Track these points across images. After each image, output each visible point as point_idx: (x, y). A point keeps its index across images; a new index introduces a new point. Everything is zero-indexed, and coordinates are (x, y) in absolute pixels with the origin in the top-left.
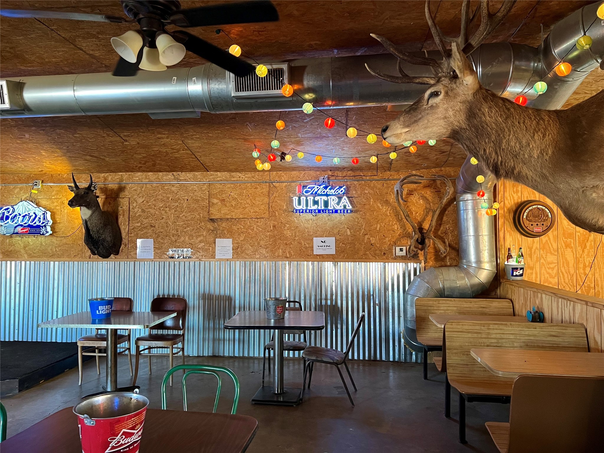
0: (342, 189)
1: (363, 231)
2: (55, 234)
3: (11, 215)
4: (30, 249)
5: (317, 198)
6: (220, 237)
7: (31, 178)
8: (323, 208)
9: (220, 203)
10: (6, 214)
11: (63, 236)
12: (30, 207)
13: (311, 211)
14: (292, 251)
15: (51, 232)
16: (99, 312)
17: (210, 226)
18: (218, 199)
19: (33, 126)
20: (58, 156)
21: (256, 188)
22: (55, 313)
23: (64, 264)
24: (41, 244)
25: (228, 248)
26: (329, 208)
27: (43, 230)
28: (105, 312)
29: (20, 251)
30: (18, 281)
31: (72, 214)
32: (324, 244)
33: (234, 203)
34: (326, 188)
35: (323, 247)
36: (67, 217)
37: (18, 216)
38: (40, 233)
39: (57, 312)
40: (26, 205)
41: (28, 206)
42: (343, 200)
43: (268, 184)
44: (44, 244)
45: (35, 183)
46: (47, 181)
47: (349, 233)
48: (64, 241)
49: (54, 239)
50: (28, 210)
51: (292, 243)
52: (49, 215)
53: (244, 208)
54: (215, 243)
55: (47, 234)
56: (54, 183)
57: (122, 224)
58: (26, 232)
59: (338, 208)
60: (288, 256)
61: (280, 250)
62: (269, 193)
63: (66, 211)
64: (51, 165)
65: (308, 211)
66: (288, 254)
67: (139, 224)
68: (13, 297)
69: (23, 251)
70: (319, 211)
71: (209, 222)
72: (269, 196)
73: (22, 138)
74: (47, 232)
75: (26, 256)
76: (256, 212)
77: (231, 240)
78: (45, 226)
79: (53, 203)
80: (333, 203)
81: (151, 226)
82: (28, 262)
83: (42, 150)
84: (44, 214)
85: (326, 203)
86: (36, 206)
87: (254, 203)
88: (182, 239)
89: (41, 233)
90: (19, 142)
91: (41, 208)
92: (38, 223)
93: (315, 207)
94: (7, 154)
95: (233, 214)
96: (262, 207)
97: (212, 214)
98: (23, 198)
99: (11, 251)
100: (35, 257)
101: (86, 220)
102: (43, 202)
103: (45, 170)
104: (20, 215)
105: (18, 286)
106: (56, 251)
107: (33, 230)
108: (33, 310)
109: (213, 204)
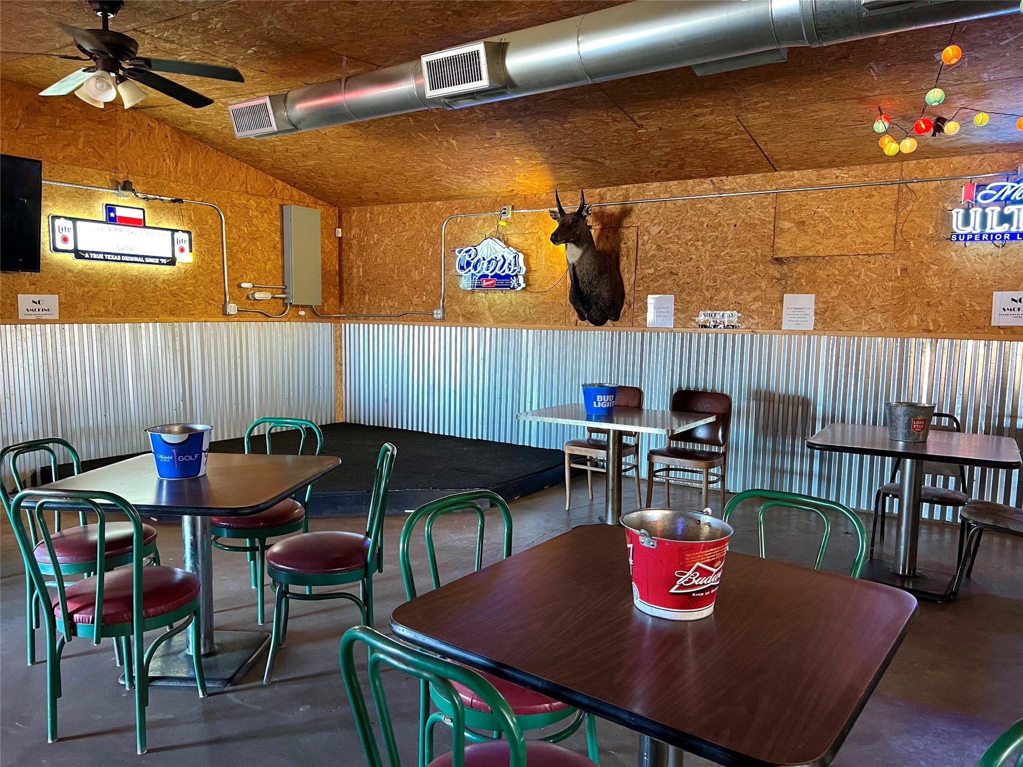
2: (528, 289)
3: (472, 260)
4: (496, 310)
5: (1010, 209)
6: (792, 292)
7: (498, 203)
9: (795, 229)
10: (467, 258)
11: (539, 290)
12: (497, 247)
13: (992, 237)
14: (940, 319)
15: (523, 285)
16: (597, 404)
17: (774, 271)
18: (791, 220)
19: (507, 117)
20: (536, 165)
21: (870, 196)
22: (528, 405)
23: (541, 333)
24: (511, 303)
25: (806, 312)
27: (514, 282)
28: (605, 406)
29: (484, 313)
30: (481, 356)
31: (553, 257)
32: (1017, 305)
33: (822, 228)
35: (1016, 312)
36: (546, 262)
37: (482, 262)
38: (509, 287)
39: (531, 403)
40: (492, 244)
41: (495, 246)
43: (896, 187)
44: (514, 303)
45: (503, 211)
46: (519, 207)
48: (541, 298)
49: (528, 296)
50: (494, 252)
51: (943, 302)
52: (521, 257)
53: (842, 237)
54: (782, 301)
55: (519, 288)
56: (528, 209)
57: (626, 270)
58: (492, 284)
60: (932, 328)
61: (915, 317)
62: (897, 205)
63: (544, 252)
64: (526, 179)
65: (985, 237)
66: (931, 325)
67: (652, 271)
68: (475, 379)
69: (487, 313)
70: (1013, 236)
71: (773, 264)
72: (896, 210)
73: (491, 138)
74: (519, 285)
75: (491, 320)
76: (866, 243)
77: (812, 297)
78: (516, 276)
79: (527, 240)
81: (672, 273)
82: (494, 330)
83: (516, 155)
84: (515, 257)
86: (504, 246)
87: (863, 226)
88: (723, 294)
89: (512, 287)
90: (487, 145)
91: (510, 248)
92: (507, 272)
93: (1004, 228)
94: (470, 166)
95: (821, 247)
96: (880, 233)
97: (779, 249)
98: (488, 235)
99: (473, 313)
100: (502, 322)
101: (573, 264)
102: (514, 240)
103: (518, 189)
104: (484, 259)
105: (481, 362)
106: (530, 313)
107: (501, 282)
108: (500, 399)
109: (782, 230)
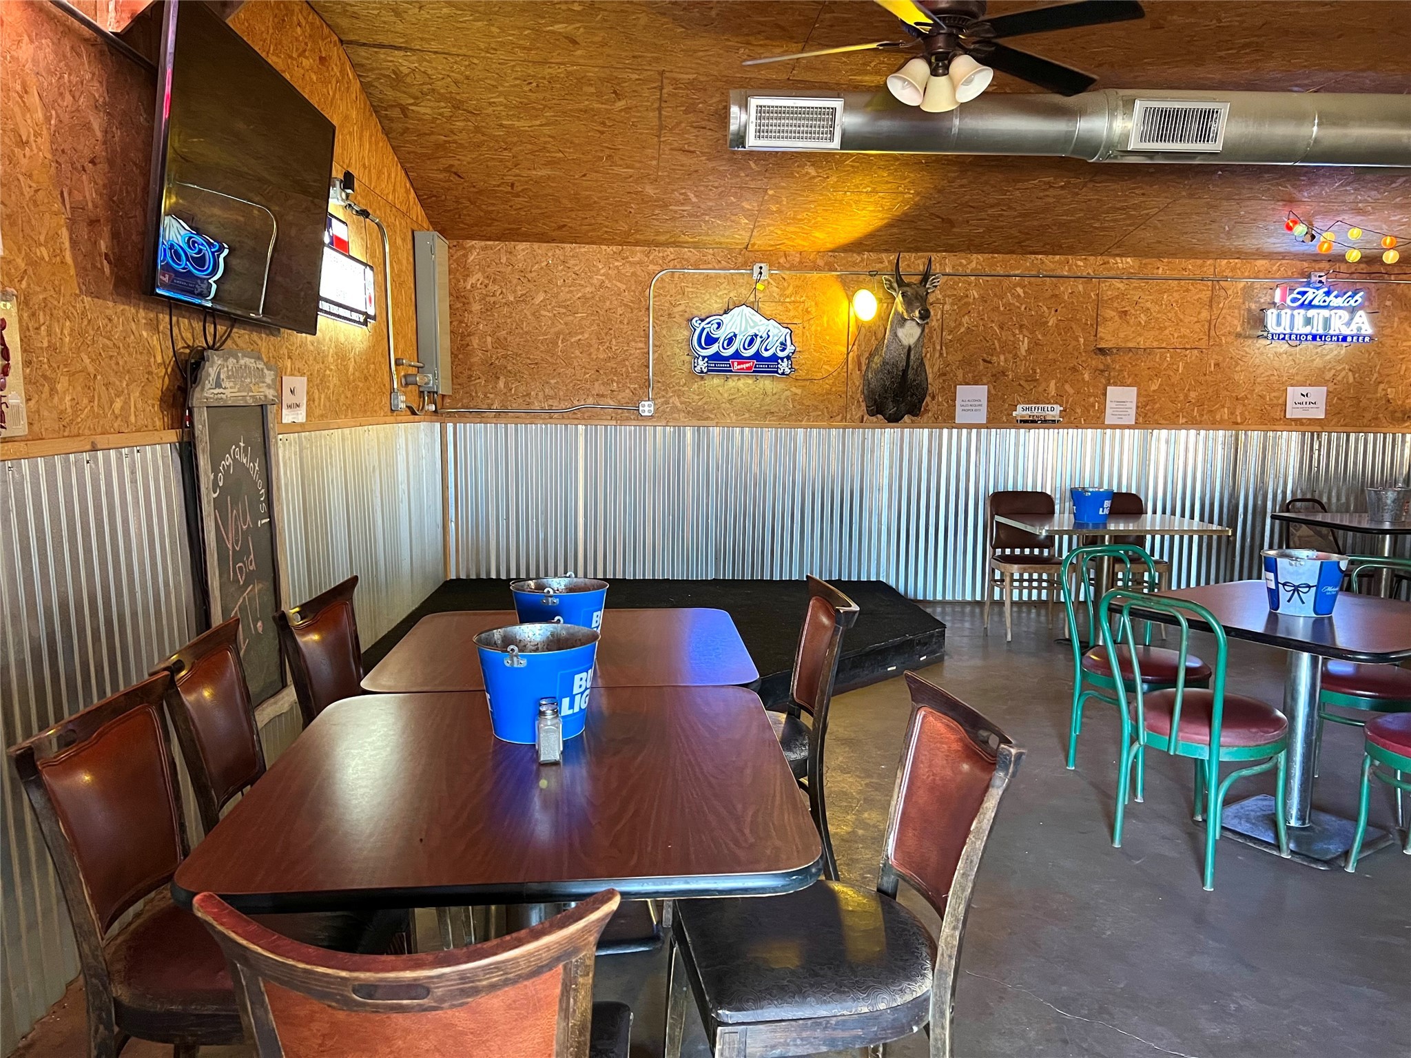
0: (1357, 297)
1: (1376, 375)
2: (794, 375)
4: (741, 403)
5: (1311, 313)
6: (1115, 384)
8: (1321, 332)
9: (1117, 318)
11: (808, 377)
12: (757, 318)
13: (1299, 336)
14: (1246, 413)
17: (1097, 362)
18: (1113, 309)
21: (1188, 290)
24: (765, 394)
25: (1129, 405)
26: (1331, 332)
27: (783, 366)
29: (720, 407)
31: (827, 335)
32: (1305, 399)
33: (1143, 318)
34: (1328, 293)
35: (1304, 405)
36: (819, 340)
38: (775, 372)
40: (748, 314)
41: (753, 318)
42: (1357, 319)
43: (1210, 283)
44: (769, 393)
45: (759, 270)
47: (1351, 380)
48: (811, 387)
49: (789, 384)
50: (752, 324)
51: (1249, 396)
53: (1162, 329)
54: (1105, 394)
57: (928, 355)
58: (748, 368)
59: (1346, 331)
60: (1239, 421)
61: (1226, 410)
62: (1211, 301)
63: (816, 328)
65: (1293, 337)
66: (1239, 417)
67: (960, 357)
69: (726, 407)
70: (1314, 338)
71: (1096, 354)
72: (1211, 306)
75: (733, 416)
76: (1184, 336)
77: (1135, 389)
78: (786, 358)
79: (788, 310)
80: (1339, 324)
81: (984, 360)
85: (1327, 322)
87: (1181, 320)
88: (1044, 385)
89: (780, 372)
93: (1307, 330)
95: (1141, 339)
96: (1197, 327)
97: (1102, 339)
99: (702, 406)
100: (752, 419)
101: (909, 347)
104: (735, 334)
106: (793, 407)
107: (763, 366)
109: (1105, 319)
